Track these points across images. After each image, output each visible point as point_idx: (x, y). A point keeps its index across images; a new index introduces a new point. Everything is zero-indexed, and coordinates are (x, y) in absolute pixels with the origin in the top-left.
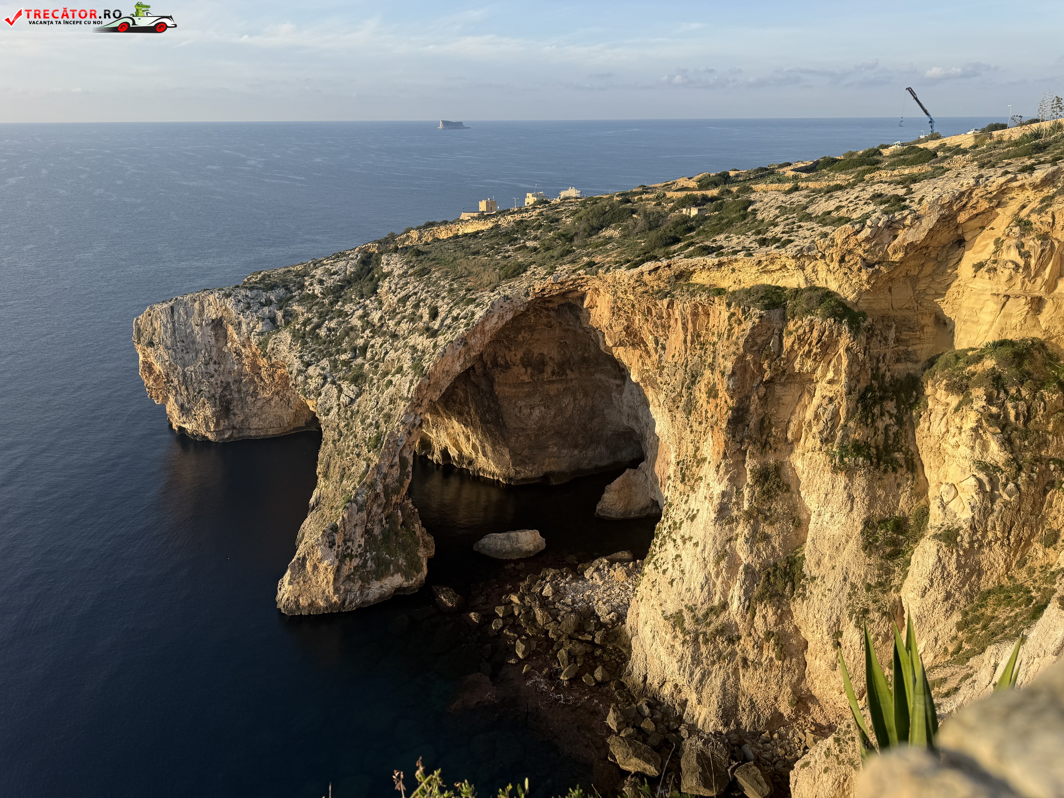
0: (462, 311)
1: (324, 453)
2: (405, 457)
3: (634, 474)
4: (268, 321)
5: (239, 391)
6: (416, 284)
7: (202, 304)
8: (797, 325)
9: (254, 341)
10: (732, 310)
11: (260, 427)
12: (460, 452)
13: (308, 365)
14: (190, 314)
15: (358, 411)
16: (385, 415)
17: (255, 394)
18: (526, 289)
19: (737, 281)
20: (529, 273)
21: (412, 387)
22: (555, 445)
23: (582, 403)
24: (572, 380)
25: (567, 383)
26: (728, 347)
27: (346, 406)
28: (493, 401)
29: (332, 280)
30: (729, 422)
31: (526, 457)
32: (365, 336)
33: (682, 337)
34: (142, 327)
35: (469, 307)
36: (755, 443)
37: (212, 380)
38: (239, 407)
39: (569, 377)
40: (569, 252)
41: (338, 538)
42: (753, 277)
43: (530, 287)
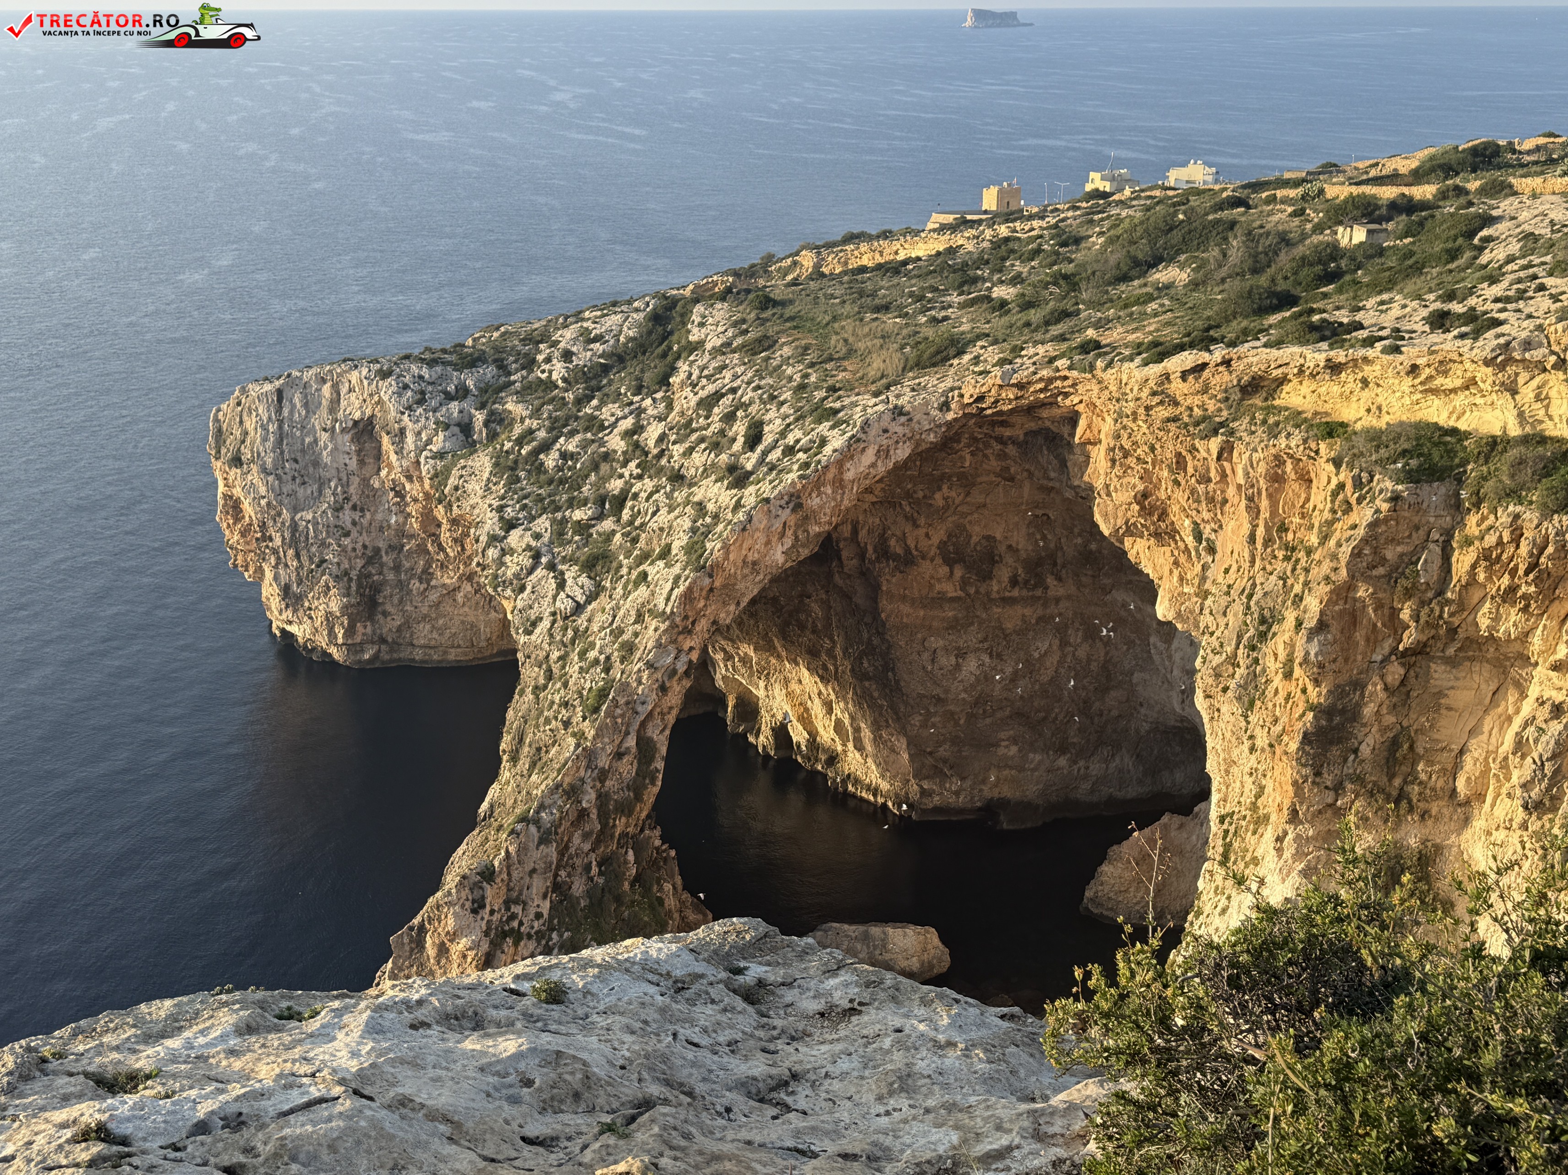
0: (806, 434)
1: (516, 711)
2: (650, 740)
3: (1181, 826)
4: (456, 430)
5: (397, 568)
6: (739, 370)
7: (336, 388)
8: (1487, 523)
9: (425, 469)
10: (1342, 477)
11: (433, 643)
12: (813, 735)
13: (510, 525)
14: (312, 407)
15: (587, 629)
16: (623, 645)
17: (426, 576)
18: (945, 393)
19: (1374, 408)
20: (967, 358)
21: (676, 592)
22: (1014, 741)
23: (1081, 653)
24: (1057, 600)
25: (1045, 605)
26: (1319, 562)
27: (566, 618)
28: (878, 633)
29: (589, 353)
30: (1306, 738)
31: (945, 761)
32: (627, 474)
33: (1246, 529)
34: (225, 427)
35: (821, 427)
36: (1371, 794)
37: (346, 541)
38: (396, 600)
39: (1051, 593)
40: (1064, 315)
41: (493, 896)
42: (1407, 400)
43: (952, 389)
